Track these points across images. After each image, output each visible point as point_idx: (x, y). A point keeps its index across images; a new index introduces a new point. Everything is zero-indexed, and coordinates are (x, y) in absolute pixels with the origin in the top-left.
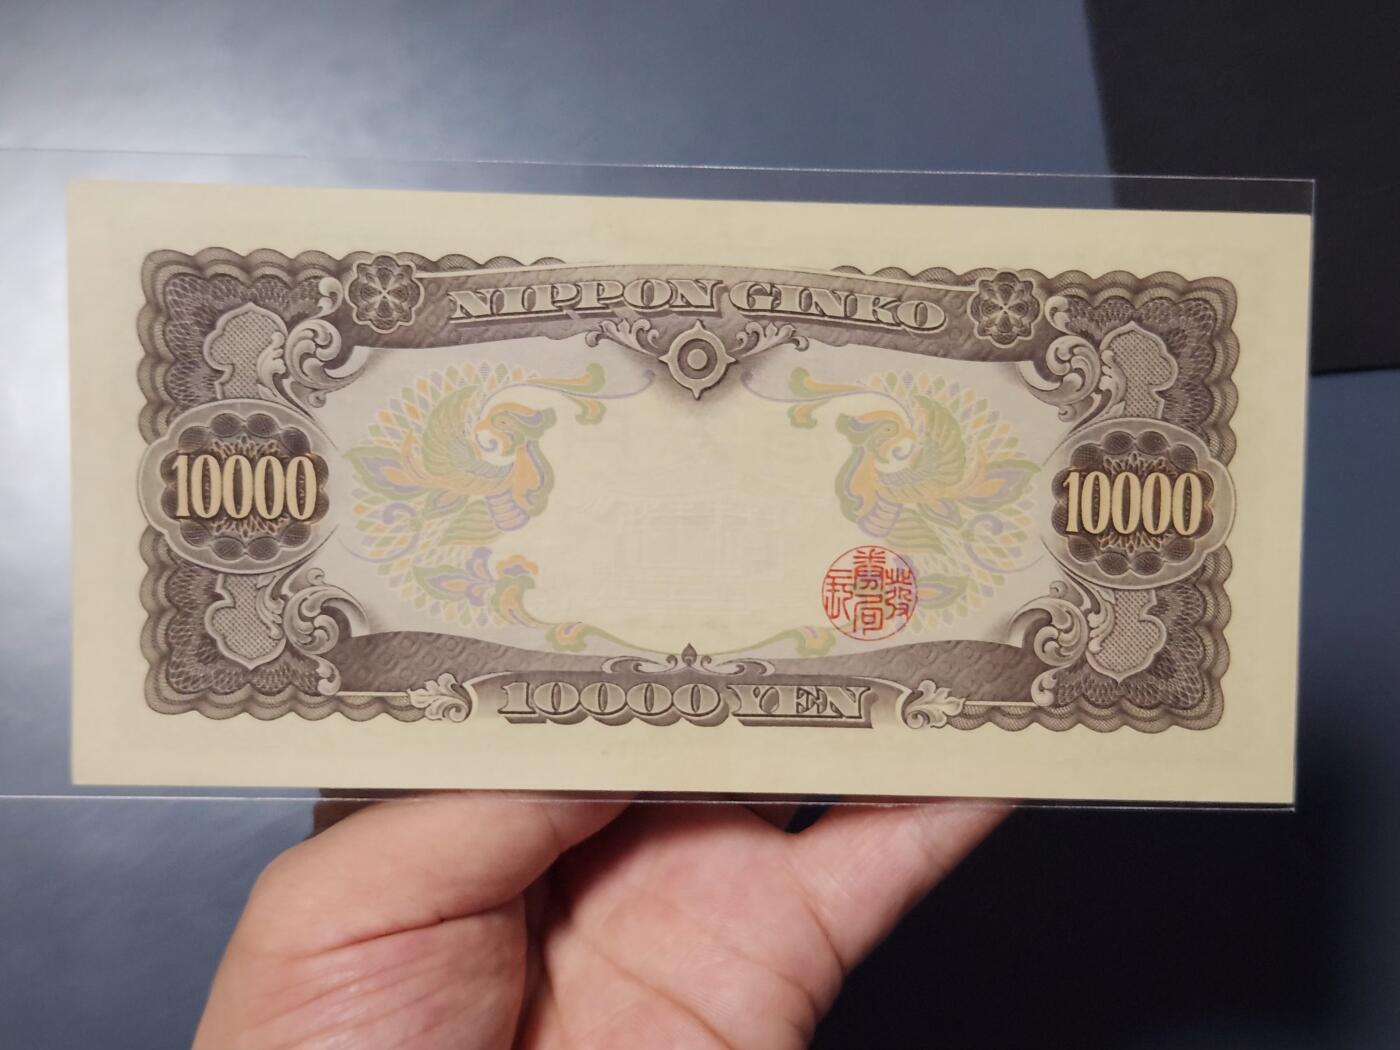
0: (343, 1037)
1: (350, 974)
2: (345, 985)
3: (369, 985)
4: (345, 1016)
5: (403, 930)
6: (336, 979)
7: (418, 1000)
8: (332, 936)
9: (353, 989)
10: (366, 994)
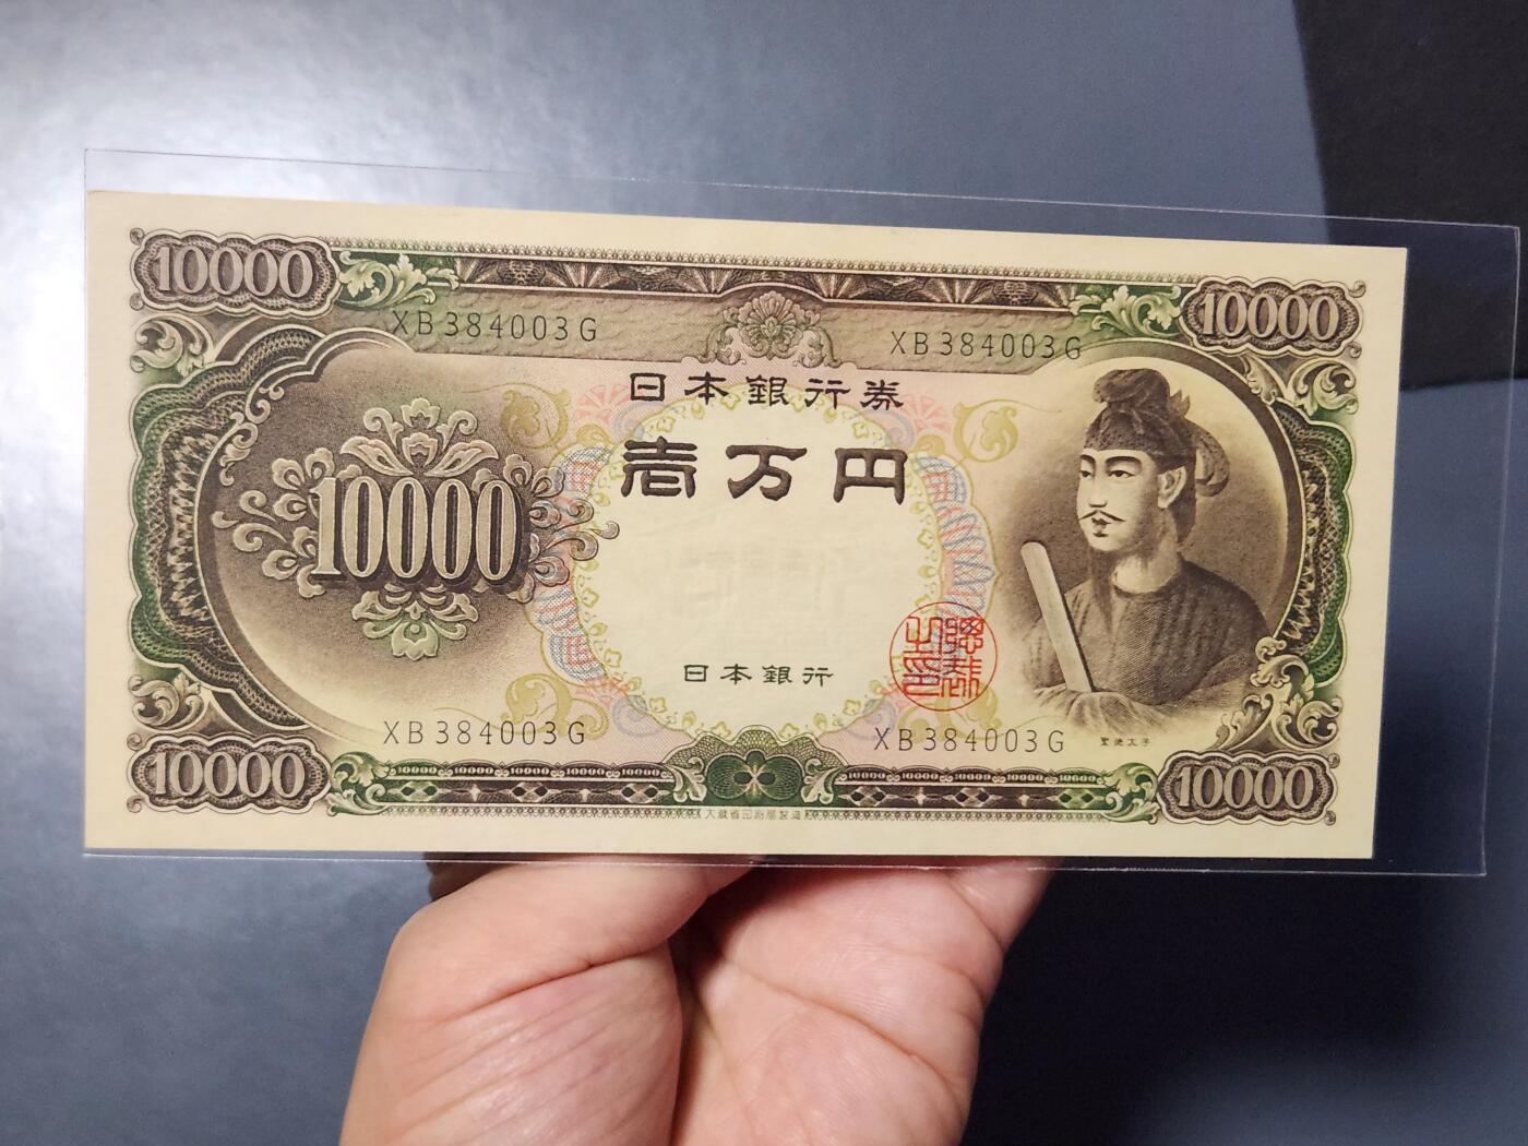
0: (510, 1088)
1: (510, 1025)
2: (506, 1036)
3: (531, 1033)
4: (510, 1067)
5: (552, 979)
6: (495, 1031)
7: (583, 1042)
8: (481, 991)
9: (513, 1039)
10: (530, 1041)
